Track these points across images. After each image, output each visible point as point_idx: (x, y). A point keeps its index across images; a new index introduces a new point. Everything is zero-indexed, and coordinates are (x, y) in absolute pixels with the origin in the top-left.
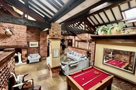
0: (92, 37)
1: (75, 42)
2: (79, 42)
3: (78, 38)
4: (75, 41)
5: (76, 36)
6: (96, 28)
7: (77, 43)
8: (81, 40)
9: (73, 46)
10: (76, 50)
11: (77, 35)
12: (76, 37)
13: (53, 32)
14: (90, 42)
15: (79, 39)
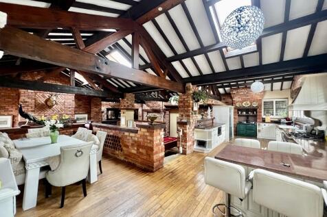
0: (166, 106)
1: (143, 113)
3: (148, 106)
4: (143, 111)
5: (145, 103)
6: (171, 94)
7: (145, 114)
8: (153, 110)
9: (140, 119)
12: (144, 105)
14: (165, 113)
15: (149, 108)
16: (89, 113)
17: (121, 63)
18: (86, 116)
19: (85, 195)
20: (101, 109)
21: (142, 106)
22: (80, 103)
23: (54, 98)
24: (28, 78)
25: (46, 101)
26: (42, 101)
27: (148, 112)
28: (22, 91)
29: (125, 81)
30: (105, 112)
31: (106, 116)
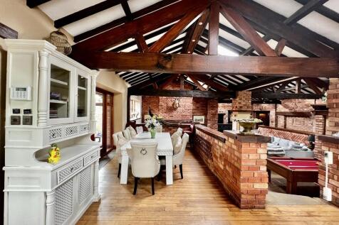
1: (277, 117)
2: (289, 116)
3: (286, 107)
4: (277, 114)
5: (280, 103)
7: (281, 118)
8: (295, 113)
10: (279, 134)
11: (282, 101)
12: (279, 106)
13: (240, 103)
15: (287, 110)
16: (205, 114)
17: (222, 54)
18: (203, 117)
19: (153, 194)
20: (217, 111)
21: (276, 108)
22: (198, 105)
23: (177, 102)
24: (170, 88)
25: (173, 105)
26: (170, 104)
27: (286, 115)
28: (160, 97)
29: (233, 75)
30: (227, 114)
31: (227, 118)
